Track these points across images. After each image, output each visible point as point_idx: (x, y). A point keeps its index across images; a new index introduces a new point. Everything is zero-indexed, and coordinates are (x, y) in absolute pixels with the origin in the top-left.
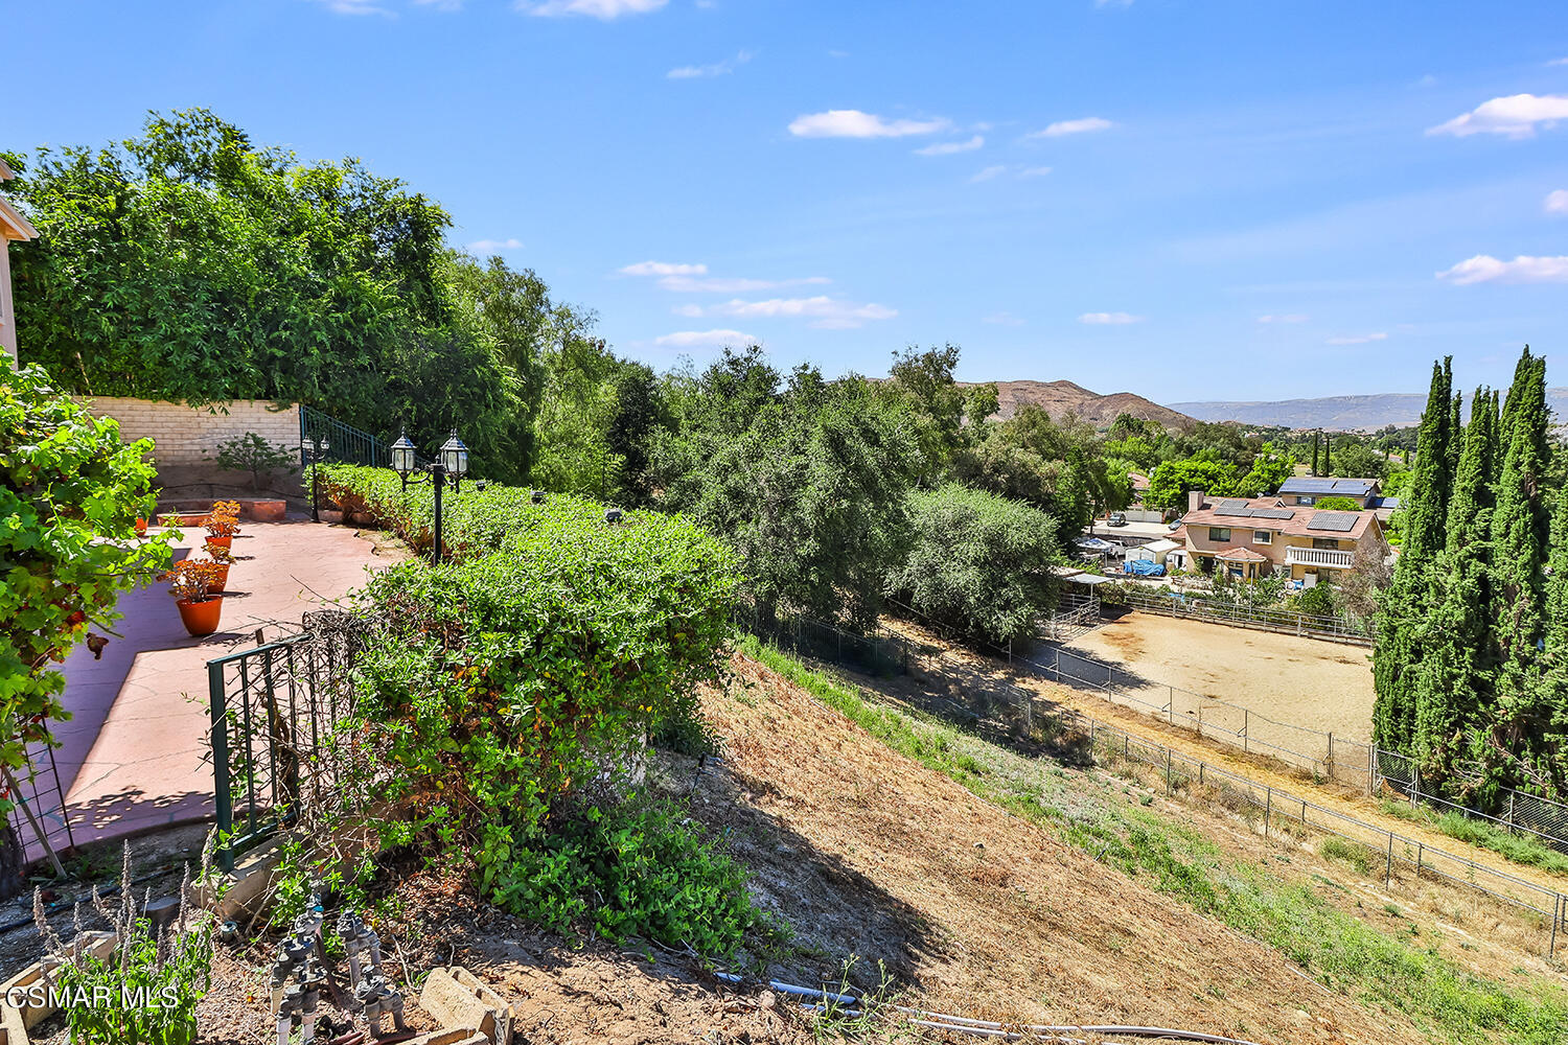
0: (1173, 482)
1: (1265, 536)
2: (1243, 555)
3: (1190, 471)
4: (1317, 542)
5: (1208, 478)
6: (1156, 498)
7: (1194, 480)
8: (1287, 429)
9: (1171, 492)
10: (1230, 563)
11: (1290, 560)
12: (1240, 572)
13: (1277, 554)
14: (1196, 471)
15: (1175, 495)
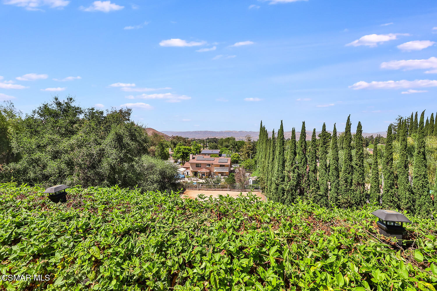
0: (180, 152)
1: (209, 165)
2: (204, 170)
3: (184, 149)
4: (221, 166)
5: (189, 151)
6: (176, 156)
7: (185, 151)
8: (188, 138)
9: (180, 155)
10: (202, 173)
11: (215, 171)
12: (204, 175)
13: (212, 169)
14: (186, 149)
15: (181, 155)
